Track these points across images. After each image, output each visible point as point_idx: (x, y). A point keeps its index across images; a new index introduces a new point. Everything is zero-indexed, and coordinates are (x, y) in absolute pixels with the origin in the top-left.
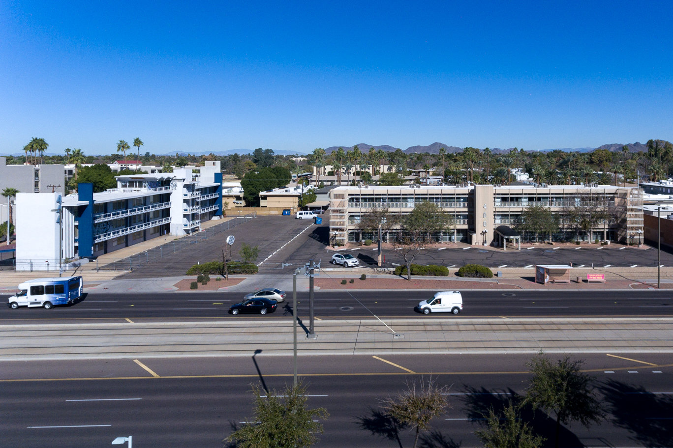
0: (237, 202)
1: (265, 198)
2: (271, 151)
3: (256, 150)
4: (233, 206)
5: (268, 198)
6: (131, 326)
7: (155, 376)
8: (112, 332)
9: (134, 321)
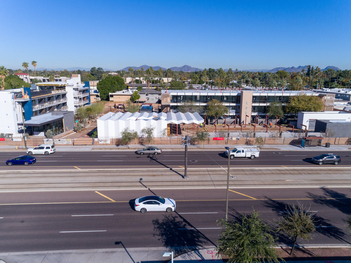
0: (97, 98)
1: (112, 96)
2: (101, 69)
3: (92, 69)
4: (95, 100)
5: (114, 96)
6: (80, 171)
7: (113, 201)
8: (72, 175)
9: (81, 168)
